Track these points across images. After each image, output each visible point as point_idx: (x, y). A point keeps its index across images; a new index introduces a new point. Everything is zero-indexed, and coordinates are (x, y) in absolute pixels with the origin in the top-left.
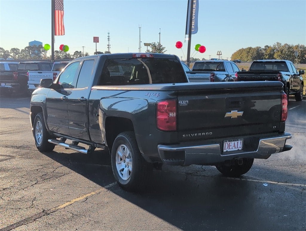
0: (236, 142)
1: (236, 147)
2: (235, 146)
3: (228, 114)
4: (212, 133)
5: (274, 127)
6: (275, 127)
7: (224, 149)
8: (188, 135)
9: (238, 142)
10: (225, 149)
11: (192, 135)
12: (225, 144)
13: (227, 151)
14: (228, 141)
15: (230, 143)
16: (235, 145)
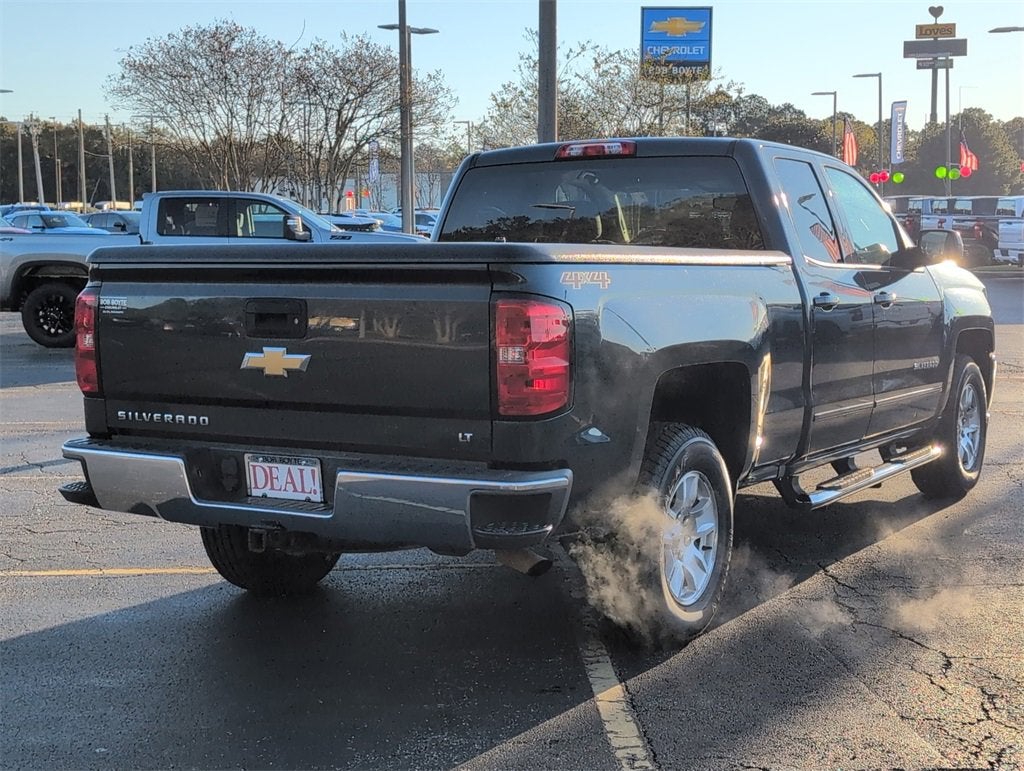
0: (295, 469)
1: (299, 489)
2: (293, 482)
3: (251, 360)
4: (206, 419)
5: (464, 437)
6: (468, 435)
7: (253, 486)
8: (133, 415)
9: (301, 471)
10: (256, 487)
11: (144, 414)
12: (254, 467)
13: (265, 496)
14: (261, 459)
15: (270, 468)
16: (292, 478)
